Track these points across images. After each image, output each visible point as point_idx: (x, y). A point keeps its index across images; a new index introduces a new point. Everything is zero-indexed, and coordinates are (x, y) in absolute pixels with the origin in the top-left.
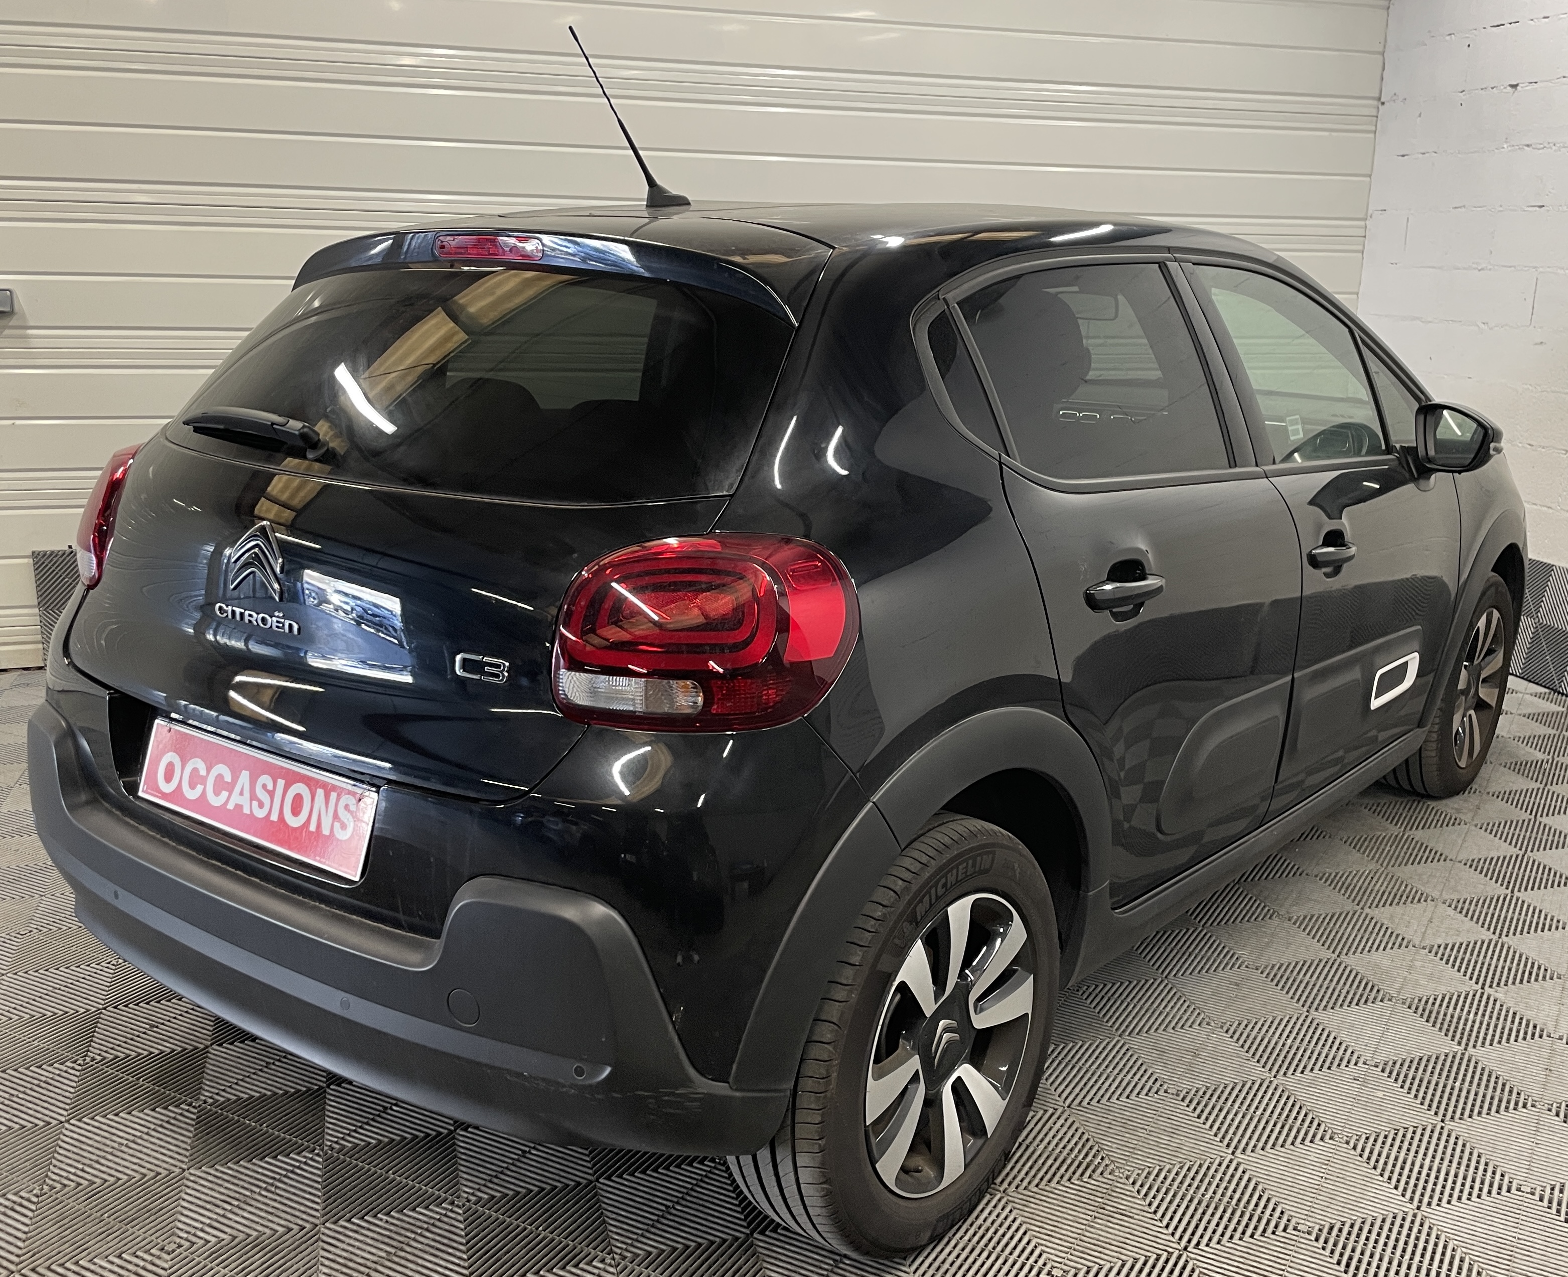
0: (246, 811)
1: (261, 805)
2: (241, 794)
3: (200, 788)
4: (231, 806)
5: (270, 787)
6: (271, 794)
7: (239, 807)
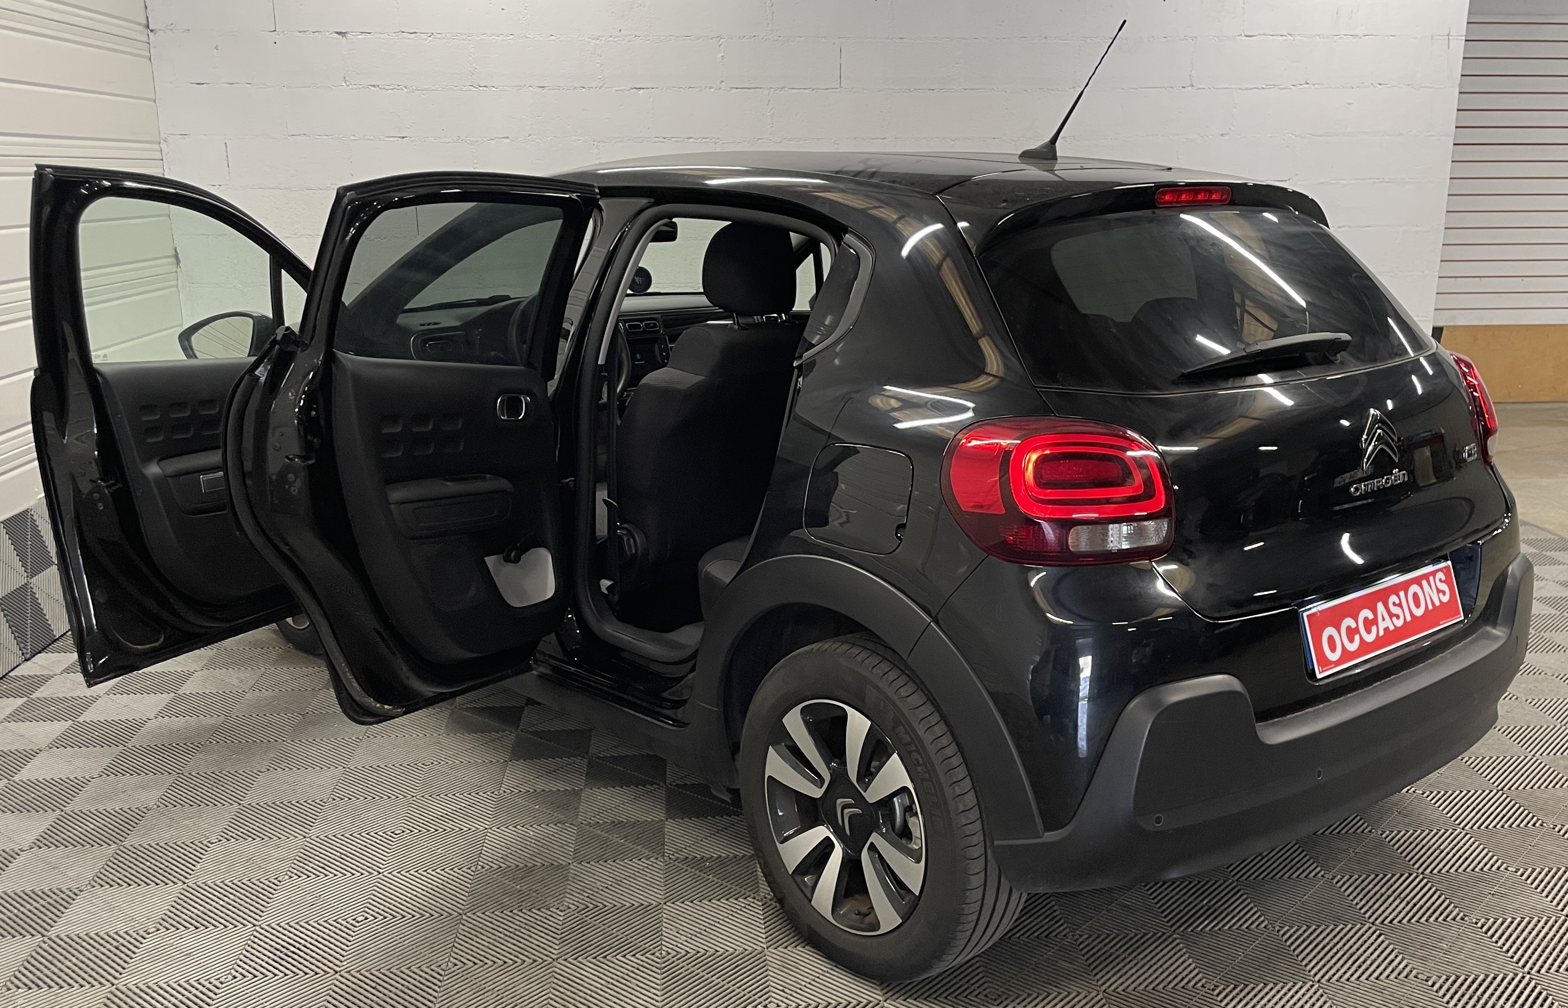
0: (1392, 628)
1: (1398, 617)
2: (1384, 619)
3: (1357, 637)
4: (1381, 633)
5: (1397, 602)
6: (1400, 605)
7: (1386, 629)
